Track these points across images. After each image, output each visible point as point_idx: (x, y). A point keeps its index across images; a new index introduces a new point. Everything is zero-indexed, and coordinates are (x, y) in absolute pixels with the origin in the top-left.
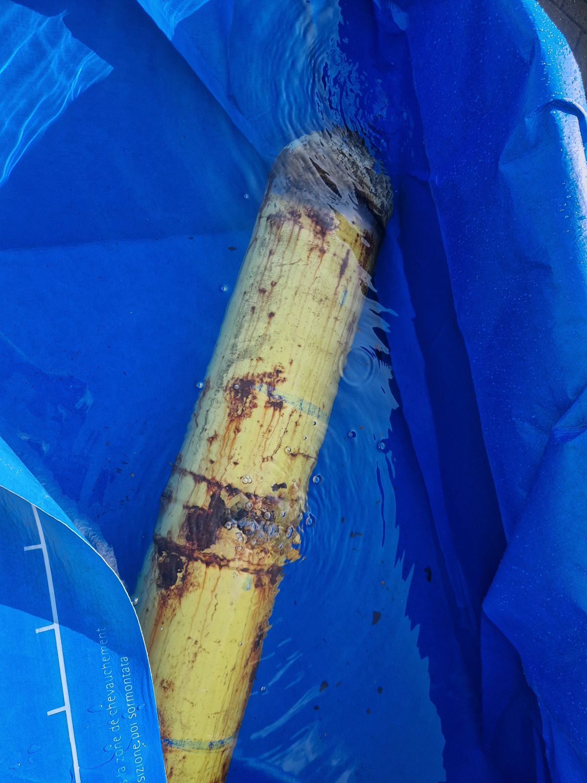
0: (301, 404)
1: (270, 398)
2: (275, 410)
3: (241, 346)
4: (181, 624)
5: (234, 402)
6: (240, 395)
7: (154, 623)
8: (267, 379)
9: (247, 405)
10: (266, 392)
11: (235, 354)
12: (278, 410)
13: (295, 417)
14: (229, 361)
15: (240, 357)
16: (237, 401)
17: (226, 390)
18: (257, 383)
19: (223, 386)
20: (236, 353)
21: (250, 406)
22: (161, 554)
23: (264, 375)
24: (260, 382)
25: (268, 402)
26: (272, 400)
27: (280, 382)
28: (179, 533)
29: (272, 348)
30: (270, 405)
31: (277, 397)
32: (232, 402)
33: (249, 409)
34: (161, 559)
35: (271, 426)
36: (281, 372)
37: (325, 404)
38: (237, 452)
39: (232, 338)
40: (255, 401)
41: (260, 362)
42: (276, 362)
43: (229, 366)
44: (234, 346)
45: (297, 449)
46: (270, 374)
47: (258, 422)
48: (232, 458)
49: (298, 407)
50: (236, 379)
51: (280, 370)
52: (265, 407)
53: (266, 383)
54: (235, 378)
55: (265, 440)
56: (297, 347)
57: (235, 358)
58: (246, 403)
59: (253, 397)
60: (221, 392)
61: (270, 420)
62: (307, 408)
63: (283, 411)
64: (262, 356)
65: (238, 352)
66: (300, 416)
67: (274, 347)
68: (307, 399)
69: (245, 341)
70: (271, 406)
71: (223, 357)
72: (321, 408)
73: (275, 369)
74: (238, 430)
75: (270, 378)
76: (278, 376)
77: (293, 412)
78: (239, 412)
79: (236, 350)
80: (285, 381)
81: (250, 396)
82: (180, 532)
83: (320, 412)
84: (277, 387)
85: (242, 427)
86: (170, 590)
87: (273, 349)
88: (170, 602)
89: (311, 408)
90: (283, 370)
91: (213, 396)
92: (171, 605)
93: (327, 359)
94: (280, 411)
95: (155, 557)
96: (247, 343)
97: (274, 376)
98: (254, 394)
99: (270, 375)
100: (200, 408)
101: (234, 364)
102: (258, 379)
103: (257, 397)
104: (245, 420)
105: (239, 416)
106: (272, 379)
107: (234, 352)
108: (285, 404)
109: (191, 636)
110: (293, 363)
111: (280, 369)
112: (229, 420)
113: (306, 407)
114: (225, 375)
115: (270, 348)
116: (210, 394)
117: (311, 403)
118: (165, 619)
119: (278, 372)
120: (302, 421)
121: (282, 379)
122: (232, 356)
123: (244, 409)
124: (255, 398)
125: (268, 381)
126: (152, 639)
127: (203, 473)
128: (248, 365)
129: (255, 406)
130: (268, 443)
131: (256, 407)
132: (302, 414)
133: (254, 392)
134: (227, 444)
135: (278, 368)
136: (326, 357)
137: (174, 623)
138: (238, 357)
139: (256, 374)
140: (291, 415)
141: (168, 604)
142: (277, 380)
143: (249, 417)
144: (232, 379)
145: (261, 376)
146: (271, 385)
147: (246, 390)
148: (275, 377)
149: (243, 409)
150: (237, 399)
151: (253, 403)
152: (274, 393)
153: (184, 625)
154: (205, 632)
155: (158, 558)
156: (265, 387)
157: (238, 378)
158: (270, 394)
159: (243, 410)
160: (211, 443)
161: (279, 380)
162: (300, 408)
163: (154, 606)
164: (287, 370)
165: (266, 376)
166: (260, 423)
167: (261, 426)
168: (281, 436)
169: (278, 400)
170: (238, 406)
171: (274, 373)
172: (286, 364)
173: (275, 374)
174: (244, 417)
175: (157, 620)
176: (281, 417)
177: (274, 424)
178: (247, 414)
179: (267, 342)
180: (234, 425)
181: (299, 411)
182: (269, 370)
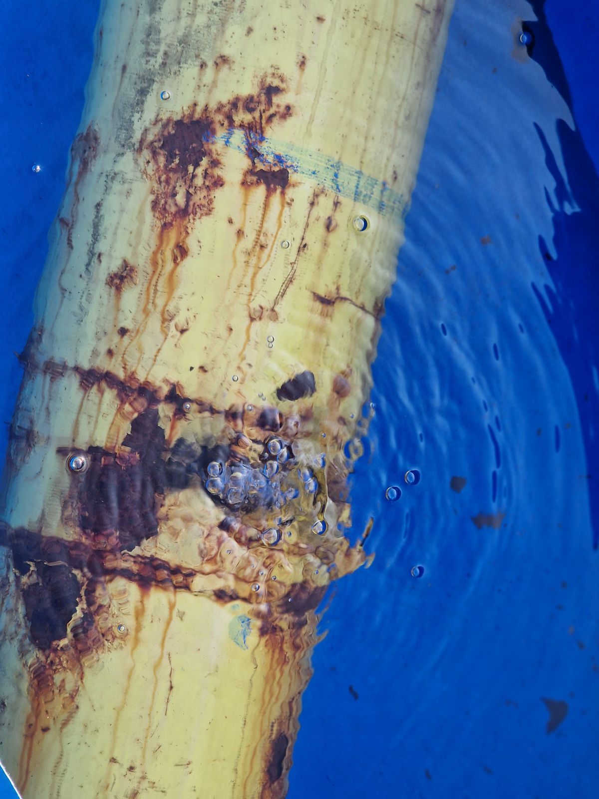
0: (336, 175)
1: (254, 163)
2: (270, 192)
3: (169, 31)
4: (91, 728)
5: (163, 178)
6: (177, 161)
7: (24, 732)
8: (242, 117)
9: (199, 181)
10: (243, 147)
11: (154, 55)
12: (279, 191)
13: (325, 206)
14: (142, 78)
15: (168, 61)
16: (171, 175)
17: (140, 150)
18: (217, 126)
19: (133, 140)
20: (158, 51)
21: (207, 183)
22: (24, 570)
23: (234, 104)
24: (226, 123)
25: (251, 172)
26: (260, 166)
27: (276, 120)
28: (63, 514)
29: (250, 31)
30: (255, 178)
31: (270, 158)
32: (159, 178)
33: (204, 193)
34: (24, 579)
35: (265, 234)
36: (277, 90)
37: (400, 172)
38: (183, 305)
39: (141, 12)
40: (217, 172)
41: (225, 69)
42: (265, 66)
43: (143, 92)
44: (151, 31)
45: (333, 288)
46: (251, 99)
47: (230, 221)
48: (172, 318)
49: (328, 184)
50: (164, 121)
51: (274, 85)
52: (244, 183)
53: (242, 126)
54: (161, 120)
55: (251, 271)
56: (315, 22)
57: (157, 67)
58: (194, 176)
59: (212, 162)
60: (129, 156)
61: (260, 216)
62: (353, 185)
63: (290, 193)
64: (227, 51)
65: (163, 48)
66: (336, 204)
67: (256, 27)
68: (351, 162)
69: (179, 18)
70: (258, 183)
71: (124, 68)
72: (390, 181)
73: (262, 82)
74: (182, 251)
75: (251, 110)
76: (270, 103)
77: (316, 195)
78: (180, 199)
79: (158, 42)
80: (291, 115)
81: (205, 162)
82: (63, 511)
83: (386, 193)
84: (269, 133)
85: (191, 243)
86: (55, 650)
87: (252, 34)
88: (58, 678)
89: (361, 183)
90: (282, 86)
91: (108, 168)
92: (62, 688)
93: (393, 52)
94: (283, 193)
95: (7, 578)
96: (185, 21)
97: (259, 102)
98: (215, 156)
99: (249, 104)
100: (78, 199)
101: (155, 86)
102: (219, 118)
103: (222, 161)
104: (197, 222)
105: (183, 213)
106: (257, 114)
107: (153, 47)
108: (293, 177)
109: (115, 755)
110: (309, 64)
111: (276, 83)
112: (159, 224)
113: (348, 180)
114: (137, 116)
115: (245, 32)
116: (101, 164)
117: (360, 173)
118: (52, 721)
119: (271, 91)
120: (340, 218)
121: (282, 109)
122: (147, 62)
123: (191, 191)
124: (215, 163)
125: (246, 122)
126: (25, 768)
127: (104, 364)
128: (193, 84)
129: (219, 183)
130: (260, 277)
131: (222, 185)
132: (342, 199)
133: (213, 148)
134: (156, 286)
135: (269, 80)
136: (389, 46)
137: (75, 726)
138: (164, 64)
139: (213, 106)
140: (312, 204)
141: (53, 684)
142: (268, 114)
143: (207, 214)
144: (154, 124)
145: (226, 109)
146: (255, 131)
147: (193, 148)
148: (262, 107)
149: (188, 192)
150: (172, 170)
151: (213, 177)
152: (263, 148)
153: (97, 731)
154: (152, 743)
155: (18, 579)
156: (238, 137)
157: (169, 120)
158: (253, 153)
159: (188, 196)
160: (118, 289)
161: (272, 116)
162: (335, 187)
163: (19, 692)
164: (292, 85)
165: (240, 105)
166: (236, 226)
167: (240, 233)
168: (292, 259)
169: (275, 165)
170: (174, 188)
171: (259, 96)
172: (289, 69)
173: (263, 98)
174: (195, 214)
175: (30, 726)
176: (287, 208)
177: (270, 225)
178: (200, 206)
179: (236, 15)
180: (172, 236)
181: (332, 193)
182: (248, 88)
